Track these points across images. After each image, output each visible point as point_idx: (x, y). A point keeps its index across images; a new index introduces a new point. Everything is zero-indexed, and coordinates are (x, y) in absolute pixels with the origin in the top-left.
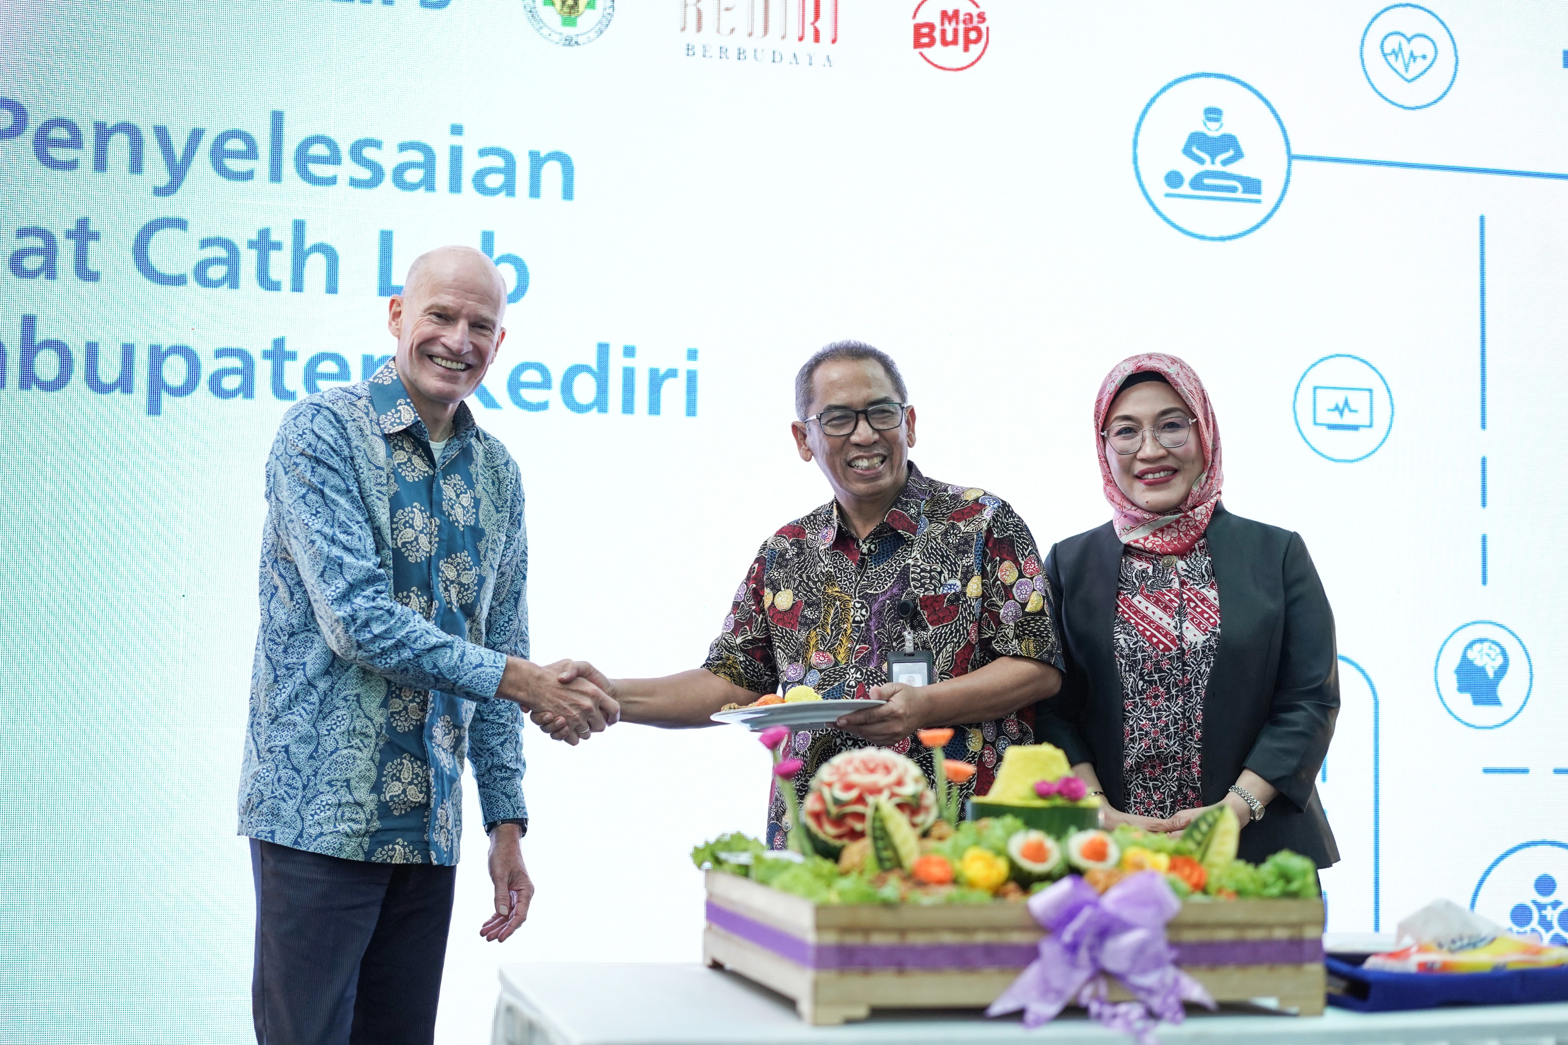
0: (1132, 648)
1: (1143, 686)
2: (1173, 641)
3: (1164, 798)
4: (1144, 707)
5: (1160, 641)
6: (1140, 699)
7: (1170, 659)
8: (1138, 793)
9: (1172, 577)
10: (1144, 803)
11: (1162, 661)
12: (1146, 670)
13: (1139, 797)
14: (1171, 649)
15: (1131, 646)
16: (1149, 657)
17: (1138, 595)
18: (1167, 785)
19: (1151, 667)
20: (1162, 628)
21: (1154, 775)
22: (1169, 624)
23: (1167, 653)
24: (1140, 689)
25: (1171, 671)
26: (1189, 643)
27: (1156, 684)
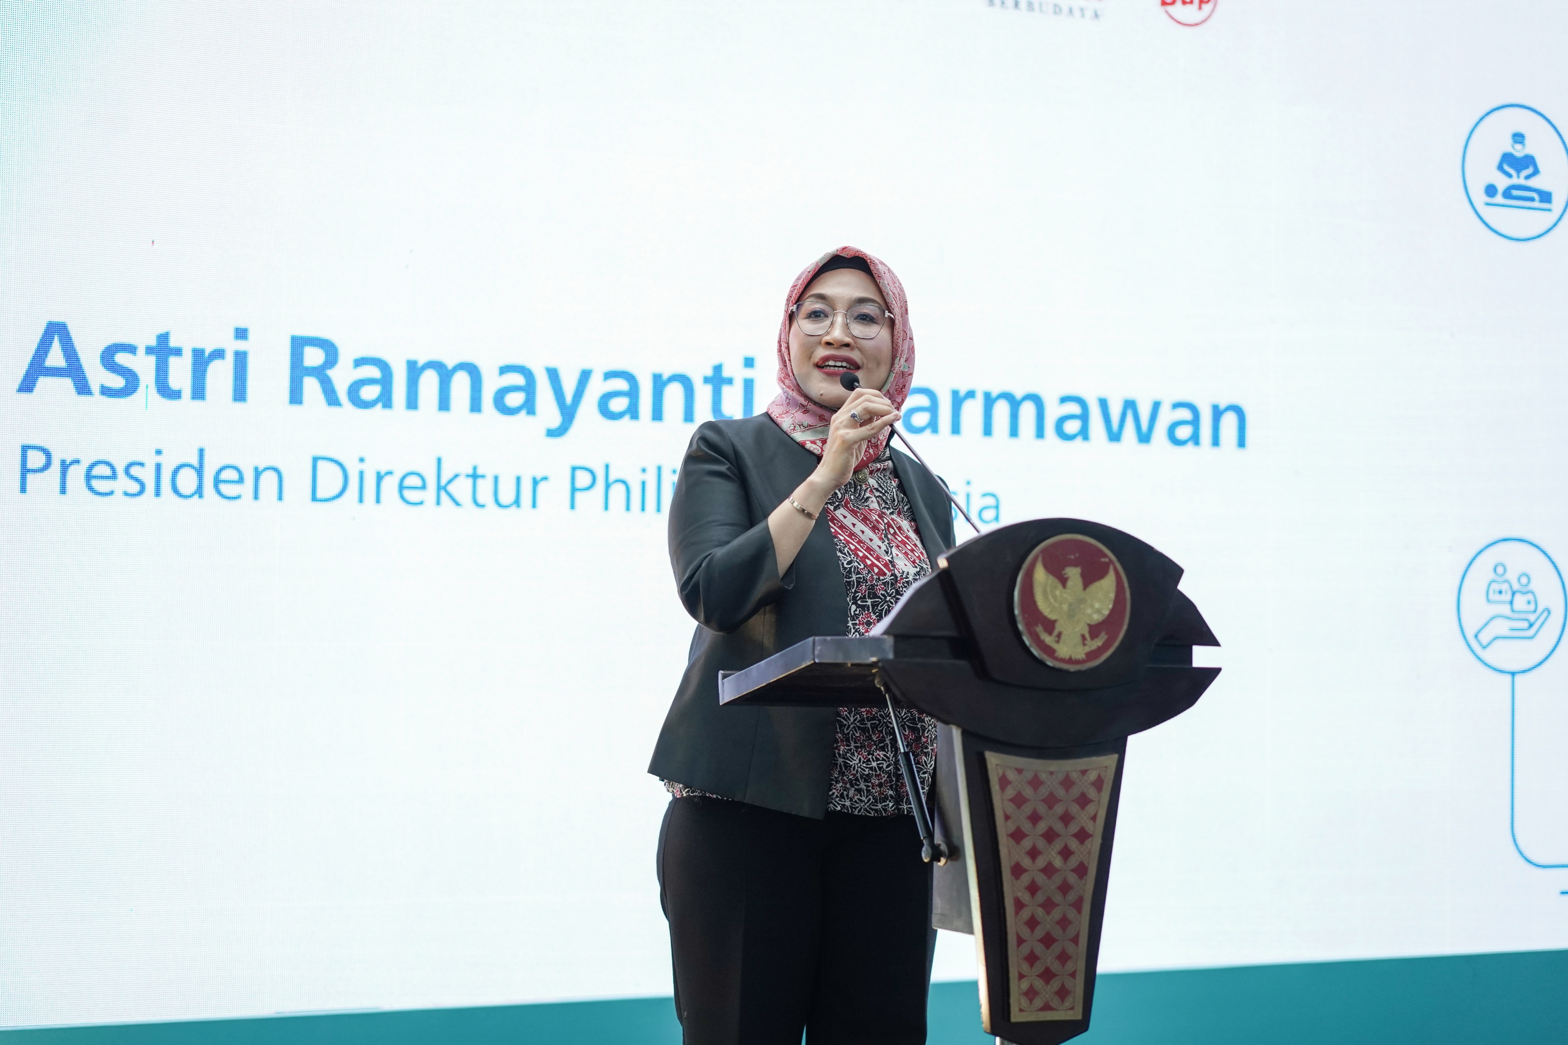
0: (846, 568)
1: (856, 610)
2: (886, 565)
3: (883, 736)
4: (857, 633)
5: (873, 564)
6: (853, 624)
7: (884, 584)
8: (857, 737)
9: (868, 495)
10: (864, 746)
11: (877, 586)
12: (860, 594)
13: (859, 740)
14: (885, 574)
15: (845, 566)
16: (864, 580)
17: (842, 509)
18: (884, 722)
19: (865, 591)
20: (873, 551)
21: (871, 714)
22: (880, 548)
23: (881, 578)
24: (853, 614)
25: (886, 597)
26: (901, 572)
27: (868, 610)
